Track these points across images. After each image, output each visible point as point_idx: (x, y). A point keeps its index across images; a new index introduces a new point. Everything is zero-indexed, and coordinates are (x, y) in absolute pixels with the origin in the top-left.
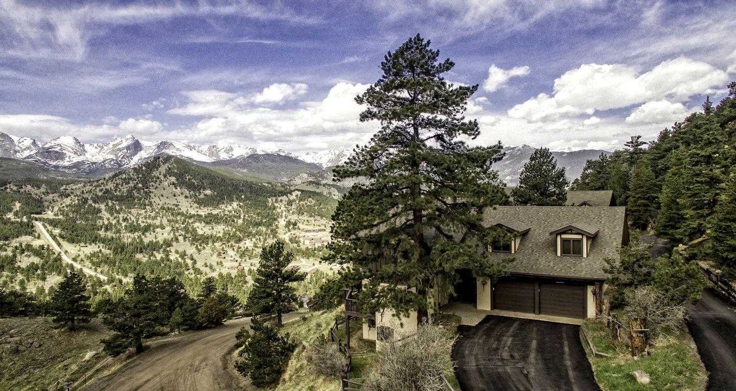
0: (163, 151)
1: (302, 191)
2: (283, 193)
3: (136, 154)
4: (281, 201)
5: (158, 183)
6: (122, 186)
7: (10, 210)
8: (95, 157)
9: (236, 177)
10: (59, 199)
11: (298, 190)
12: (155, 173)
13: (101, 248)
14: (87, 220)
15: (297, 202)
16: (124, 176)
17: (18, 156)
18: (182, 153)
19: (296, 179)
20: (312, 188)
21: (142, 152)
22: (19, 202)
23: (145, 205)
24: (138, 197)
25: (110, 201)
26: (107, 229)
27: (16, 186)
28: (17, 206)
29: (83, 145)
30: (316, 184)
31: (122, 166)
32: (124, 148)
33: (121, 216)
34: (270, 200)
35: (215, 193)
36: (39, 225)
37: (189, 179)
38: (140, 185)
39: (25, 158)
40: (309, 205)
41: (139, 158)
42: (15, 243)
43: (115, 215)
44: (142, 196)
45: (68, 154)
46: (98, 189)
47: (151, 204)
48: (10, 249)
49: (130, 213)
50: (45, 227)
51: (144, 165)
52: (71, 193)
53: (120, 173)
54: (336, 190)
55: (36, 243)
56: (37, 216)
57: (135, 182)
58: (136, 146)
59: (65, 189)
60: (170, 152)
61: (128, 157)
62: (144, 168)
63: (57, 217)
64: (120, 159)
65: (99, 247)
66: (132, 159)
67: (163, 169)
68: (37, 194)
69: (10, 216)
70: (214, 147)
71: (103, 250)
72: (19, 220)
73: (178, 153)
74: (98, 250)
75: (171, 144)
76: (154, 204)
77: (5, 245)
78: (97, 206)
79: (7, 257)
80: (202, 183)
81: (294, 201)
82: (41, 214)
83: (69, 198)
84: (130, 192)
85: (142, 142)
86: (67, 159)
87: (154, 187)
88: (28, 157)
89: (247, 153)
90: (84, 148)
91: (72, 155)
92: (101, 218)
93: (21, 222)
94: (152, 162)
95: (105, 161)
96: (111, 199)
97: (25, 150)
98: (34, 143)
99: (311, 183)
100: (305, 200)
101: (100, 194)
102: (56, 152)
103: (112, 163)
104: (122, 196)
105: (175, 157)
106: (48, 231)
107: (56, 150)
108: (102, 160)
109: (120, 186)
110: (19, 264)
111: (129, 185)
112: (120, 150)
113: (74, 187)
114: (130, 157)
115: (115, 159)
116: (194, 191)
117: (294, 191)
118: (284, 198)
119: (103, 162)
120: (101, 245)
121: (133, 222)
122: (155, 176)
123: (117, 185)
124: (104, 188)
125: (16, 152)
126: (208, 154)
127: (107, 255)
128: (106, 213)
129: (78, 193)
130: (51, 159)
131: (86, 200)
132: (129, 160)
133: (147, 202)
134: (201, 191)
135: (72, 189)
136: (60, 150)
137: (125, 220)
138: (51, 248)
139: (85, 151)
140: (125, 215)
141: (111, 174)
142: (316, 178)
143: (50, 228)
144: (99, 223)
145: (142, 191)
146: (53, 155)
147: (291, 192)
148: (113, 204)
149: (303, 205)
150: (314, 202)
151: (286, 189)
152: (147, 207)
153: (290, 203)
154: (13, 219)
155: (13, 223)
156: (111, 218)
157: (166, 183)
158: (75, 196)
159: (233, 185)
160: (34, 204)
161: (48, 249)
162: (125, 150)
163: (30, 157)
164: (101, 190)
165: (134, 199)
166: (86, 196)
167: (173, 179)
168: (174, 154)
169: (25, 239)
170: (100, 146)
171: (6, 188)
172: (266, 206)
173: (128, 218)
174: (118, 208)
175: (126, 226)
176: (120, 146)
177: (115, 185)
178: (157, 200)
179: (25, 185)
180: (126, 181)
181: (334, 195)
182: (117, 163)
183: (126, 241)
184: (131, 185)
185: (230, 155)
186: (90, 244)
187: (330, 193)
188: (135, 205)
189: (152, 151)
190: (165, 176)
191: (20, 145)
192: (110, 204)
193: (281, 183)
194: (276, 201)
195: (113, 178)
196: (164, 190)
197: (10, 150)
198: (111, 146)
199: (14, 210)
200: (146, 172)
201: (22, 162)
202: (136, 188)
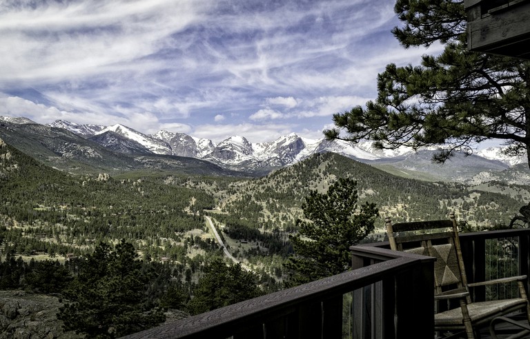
0: (325, 149)
1: (483, 193)
2: (456, 195)
3: (299, 152)
4: (455, 204)
5: (317, 181)
6: (283, 183)
7: (188, 204)
8: (261, 156)
9: (402, 176)
10: (227, 196)
11: (477, 191)
12: (315, 171)
13: (259, 245)
14: (249, 217)
15: (476, 205)
16: (285, 173)
17: (199, 156)
18: (345, 150)
19: (475, 178)
20: (494, 190)
21: (305, 150)
22: (195, 198)
24: (298, 195)
25: (271, 199)
26: (267, 227)
27: (194, 182)
28: (194, 200)
29: (251, 145)
30: (500, 184)
32: (287, 147)
33: (281, 214)
34: (441, 202)
35: (378, 193)
36: (208, 219)
38: (300, 183)
39: (203, 158)
40: (491, 210)
41: (301, 156)
42: (187, 235)
43: (275, 213)
44: (302, 194)
45: (238, 153)
46: (261, 186)
48: (183, 240)
49: (289, 211)
50: (213, 222)
51: (305, 162)
52: (237, 190)
53: (282, 171)
55: (204, 237)
56: (208, 211)
57: (295, 180)
58: (299, 144)
59: (232, 186)
60: (332, 149)
61: (291, 156)
62: (304, 166)
63: (224, 213)
64: (283, 158)
65: (257, 244)
66: (295, 157)
67: (323, 167)
68: (209, 191)
69: (187, 210)
71: (261, 247)
72: (193, 214)
73: (340, 151)
74: (256, 247)
77: (180, 235)
78: (259, 203)
79: (180, 247)
80: (364, 181)
81: (472, 204)
82: (211, 209)
83: (235, 194)
84: (290, 190)
85: (304, 140)
86: (237, 158)
87: (314, 185)
88: (205, 157)
90: (251, 148)
91: (241, 154)
92: (262, 215)
93: (195, 215)
94: (312, 159)
95: (269, 160)
96: (272, 197)
97: (203, 150)
98: (211, 144)
99: (493, 183)
100: (485, 203)
101: (262, 191)
102: (228, 152)
103: (276, 161)
104: (282, 194)
105: (337, 155)
106: (215, 225)
107: (228, 149)
108: (267, 158)
109: (280, 184)
110: (188, 255)
111: (290, 183)
112: (284, 148)
113: (240, 185)
114: (293, 156)
115: (278, 157)
117: (472, 192)
118: (459, 200)
119: (268, 161)
120: (259, 243)
121: (292, 220)
122: (315, 174)
123: (278, 182)
124: (266, 185)
125: (197, 152)
126: (371, 151)
127: (264, 252)
128: (267, 211)
129: (243, 191)
130: (224, 158)
131: (250, 197)
132: (292, 159)
134: (363, 190)
135: (238, 186)
136: (231, 149)
137: (284, 218)
138: (216, 242)
139: (252, 150)
140: (285, 214)
141: (273, 172)
142: (500, 178)
143: (217, 223)
144: (260, 220)
145: (302, 189)
146: (225, 154)
147: (468, 194)
148: (274, 201)
149: (483, 210)
150: (497, 206)
151: (461, 191)
153: (466, 206)
154: (189, 213)
155: (188, 217)
156: (271, 216)
157: (326, 182)
158: (240, 193)
159: (398, 185)
160: (206, 200)
161: (213, 242)
162: (289, 149)
163: (207, 156)
164: (263, 188)
165: (294, 198)
166: (249, 193)
167: (333, 177)
168: (335, 152)
169: (196, 232)
170: (265, 145)
171: (186, 185)
172: (437, 210)
173: (287, 216)
174: (278, 205)
175: (284, 224)
176: (284, 145)
177: (276, 183)
179: (200, 182)
180: (287, 179)
181: (526, 199)
182: (281, 162)
183: (283, 239)
184: (292, 182)
185: (396, 152)
186: (250, 241)
187: (520, 197)
188: (294, 203)
189: (314, 149)
190: (325, 174)
191: (200, 145)
192: (271, 202)
193: (456, 183)
194: (449, 204)
195: (274, 175)
196: (324, 188)
197: (193, 150)
198: (275, 144)
199: (191, 205)
200: (306, 170)
201: (201, 161)
202: (296, 186)
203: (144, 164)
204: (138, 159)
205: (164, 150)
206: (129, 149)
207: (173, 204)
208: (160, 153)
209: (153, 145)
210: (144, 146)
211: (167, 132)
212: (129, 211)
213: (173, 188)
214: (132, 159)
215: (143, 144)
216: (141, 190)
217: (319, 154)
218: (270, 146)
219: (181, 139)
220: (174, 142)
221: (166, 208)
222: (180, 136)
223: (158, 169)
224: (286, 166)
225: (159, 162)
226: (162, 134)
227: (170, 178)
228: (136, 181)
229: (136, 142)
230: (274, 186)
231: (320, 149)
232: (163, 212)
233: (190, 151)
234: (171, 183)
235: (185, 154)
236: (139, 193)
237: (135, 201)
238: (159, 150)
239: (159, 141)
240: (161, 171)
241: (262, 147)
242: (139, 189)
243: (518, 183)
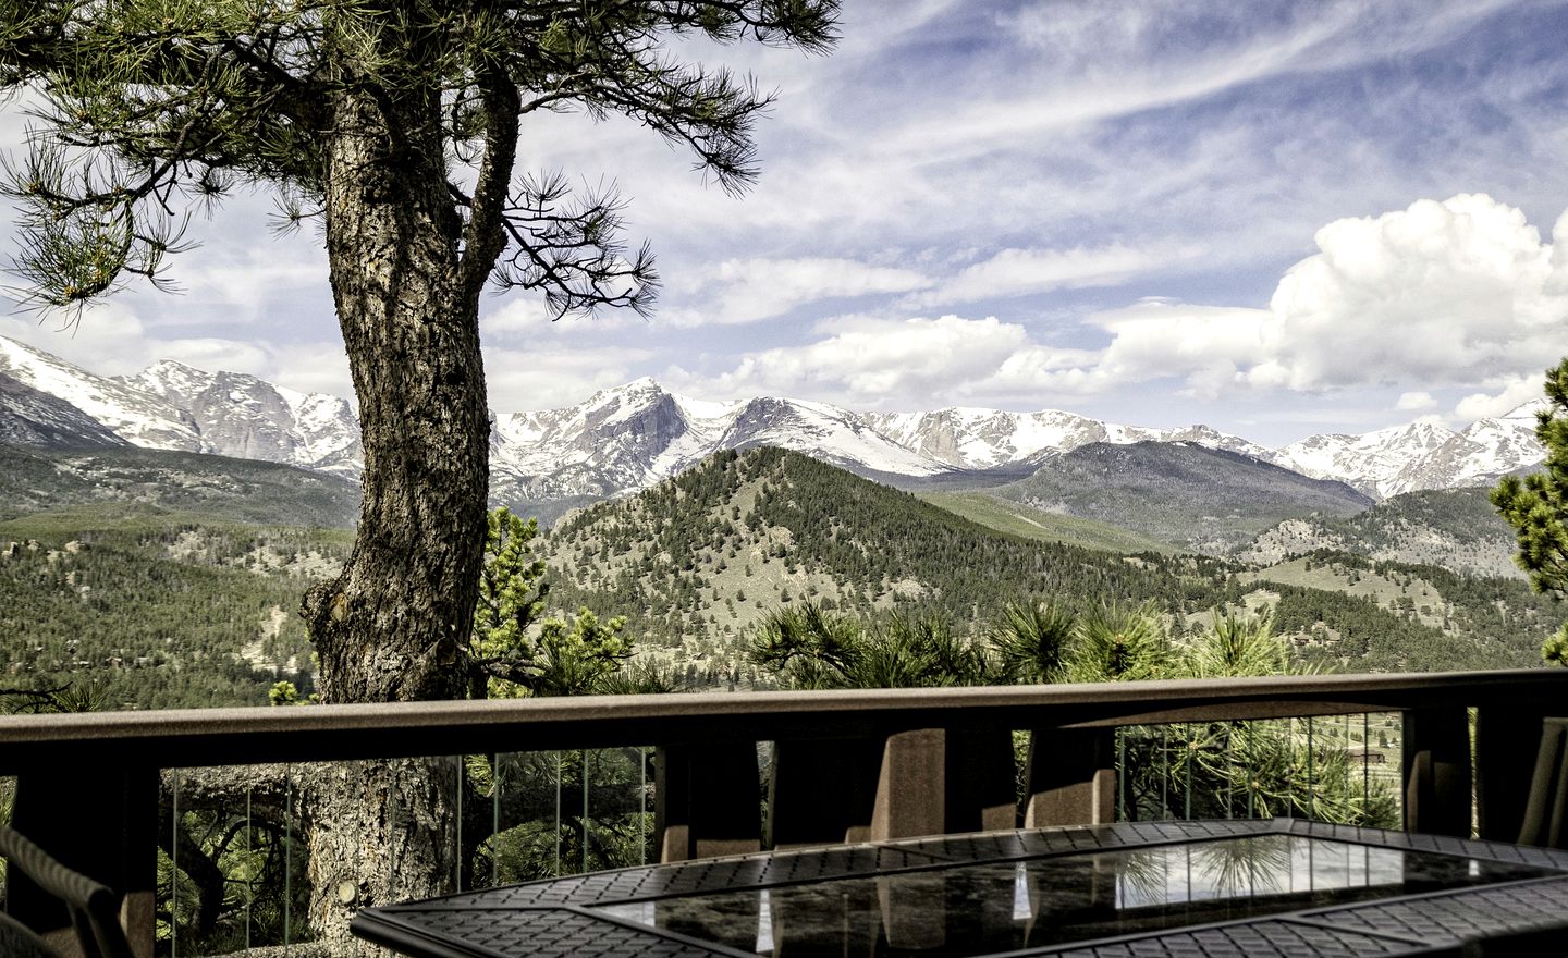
0: (757, 436)
1: (1287, 591)
2: (1201, 599)
3: (665, 447)
4: (1198, 629)
5: (727, 548)
6: (604, 558)
7: (254, 634)
8: (530, 459)
9: (1023, 533)
11: (1268, 586)
12: (719, 513)
16: (612, 521)
17: (301, 456)
18: (826, 443)
19: (1264, 542)
20: (1325, 580)
21: (685, 440)
22: (282, 610)
23: (679, 630)
24: (656, 600)
27: (280, 553)
28: (276, 621)
30: (1346, 561)
31: (614, 490)
32: (622, 426)
35: (937, 591)
37: (841, 537)
38: (665, 557)
39: (319, 464)
41: (673, 461)
44: (671, 597)
47: (699, 627)
51: (682, 483)
53: (601, 512)
54: (1434, 592)
57: (649, 545)
58: (663, 420)
60: (782, 437)
61: (636, 458)
62: (680, 494)
64: (608, 467)
66: (650, 466)
67: (747, 498)
69: (253, 652)
70: (941, 417)
73: (809, 446)
75: (786, 409)
76: (711, 629)
80: (888, 552)
84: (629, 580)
85: (684, 402)
87: (715, 565)
88: (326, 461)
89: (1069, 439)
94: (709, 472)
95: (559, 473)
97: (319, 435)
99: (1323, 557)
100: (1296, 627)
103: (584, 478)
105: (799, 458)
108: (551, 466)
109: (596, 559)
111: (630, 555)
112: (611, 432)
114: (643, 459)
115: (592, 463)
116: (857, 581)
117: (1253, 588)
118: (1211, 617)
119: (553, 476)
122: (717, 523)
123: (588, 553)
125: (293, 443)
126: (918, 445)
132: (640, 470)
133: (686, 618)
134: (885, 583)
141: (570, 516)
142: (1347, 541)
145: (671, 577)
147: (1238, 596)
150: (1335, 635)
151: (1217, 584)
152: (686, 639)
154: (257, 666)
157: (757, 551)
159: (1006, 563)
162: (628, 435)
163: (333, 458)
165: (643, 607)
167: (782, 535)
168: (794, 446)
170: (543, 422)
171: (251, 561)
176: (612, 419)
177: (580, 555)
178: (720, 611)
179: (303, 551)
180: (619, 542)
181: (1426, 611)
182: (600, 481)
184: (635, 555)
185: (1003, 451)
187: (1408, 604)
188: (645, 629)
189: (718, 435)
190: (753, 524)
191: (306, 419)
193: (1200, 558)
194: (1178, 629)
195: (574, 530)
196: (749, 574)
197: (279, 434)
198: (580, 419)
199: (267, 635)
200: (687, 509)
201: (310, 474)
202: (650, 569)
203: (92, 484)
204: (70, 466)
205: (170, 434)
206: (37, 427)
207: (198, 633)
208: (154, 446)
209: (129, 417)
210: (93, 420)
211: (182, 369)
212: (31, 658)
213: (199, 574)
214: (48, 465)
215: (92, 409)
216: (79, 581)
217: (733, 455)
218: (564, 425)
219: (235, 395)
220: (208, 403)
221: (172, 649)
222: (233, 385)
223: (148, 506)
224: (617, 496)
225: (150, 477)
226: (163, 376)
227: (192, 538)
228: (60, 548)
229: (64, 405)
230: (572, 566)
231: (739, 437)
232: (158, 662)
233: (268, 437)
234: (192, 557)
235: (249, 451)
236: (71, 592)
237: (53, 623)
238: (154, 433)
239: (152, 402)
240: (158, 512)
241: (533, 426)
242: (71, 578)
243: (1404, 557)
